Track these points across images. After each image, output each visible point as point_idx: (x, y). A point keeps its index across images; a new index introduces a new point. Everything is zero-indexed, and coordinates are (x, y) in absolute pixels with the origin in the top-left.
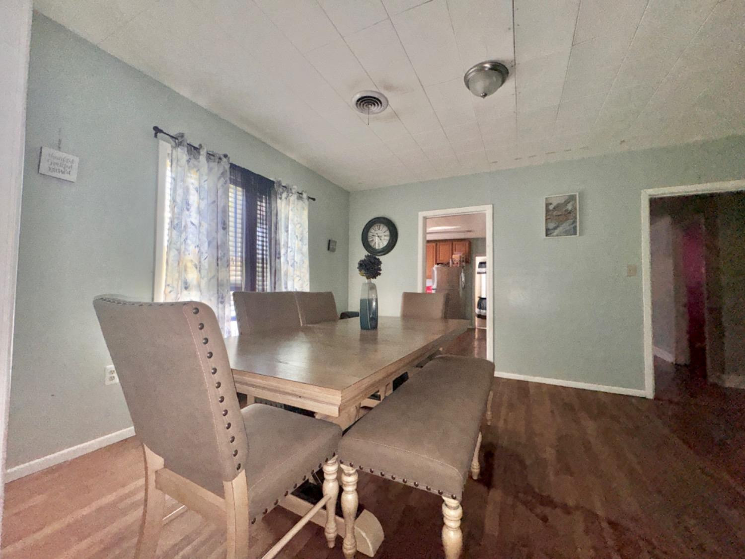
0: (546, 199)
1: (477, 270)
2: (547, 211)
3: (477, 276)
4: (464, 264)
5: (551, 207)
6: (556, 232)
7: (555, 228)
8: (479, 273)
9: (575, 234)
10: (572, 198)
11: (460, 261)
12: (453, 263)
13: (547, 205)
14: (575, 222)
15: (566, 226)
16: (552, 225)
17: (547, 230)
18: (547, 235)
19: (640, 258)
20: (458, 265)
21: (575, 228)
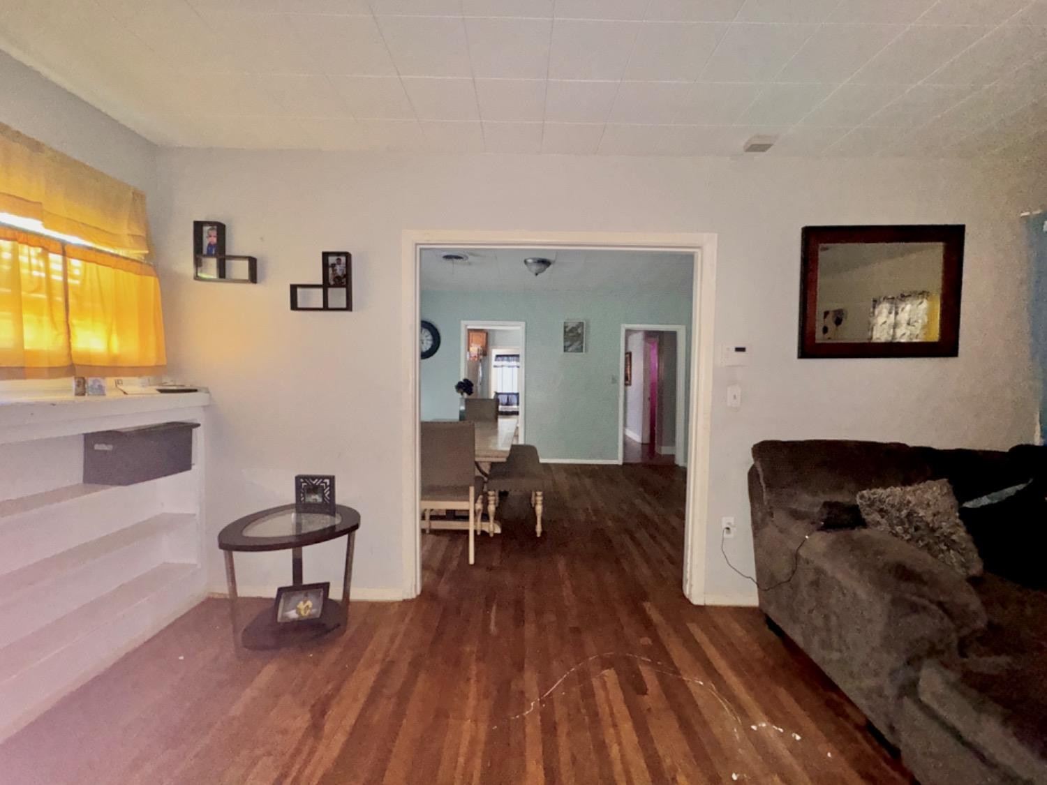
0: (565, 323)
1: (494, 362)
2: (565, 331)
3: (493, 370)
4: (481, 357)
5: (567, 330)
6: (570, 349)
7: (570, 346)
8: (495, 366)
9: (582, 351)
10: (581, 324)
11: (478, 354)
12: (470, 357)
13: (565, 327)
14: (582, 343)
15: (576, 345)
16: (568, 343)
17: (565, 347)
18: (565, 351)
19: (619, 373)
20: (476, 359)
21: (582, 347)
